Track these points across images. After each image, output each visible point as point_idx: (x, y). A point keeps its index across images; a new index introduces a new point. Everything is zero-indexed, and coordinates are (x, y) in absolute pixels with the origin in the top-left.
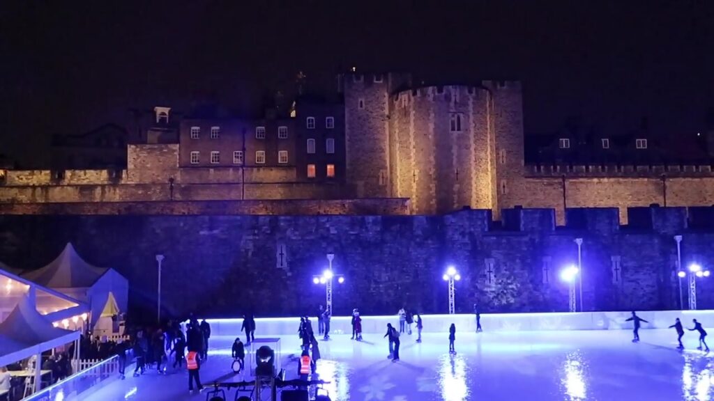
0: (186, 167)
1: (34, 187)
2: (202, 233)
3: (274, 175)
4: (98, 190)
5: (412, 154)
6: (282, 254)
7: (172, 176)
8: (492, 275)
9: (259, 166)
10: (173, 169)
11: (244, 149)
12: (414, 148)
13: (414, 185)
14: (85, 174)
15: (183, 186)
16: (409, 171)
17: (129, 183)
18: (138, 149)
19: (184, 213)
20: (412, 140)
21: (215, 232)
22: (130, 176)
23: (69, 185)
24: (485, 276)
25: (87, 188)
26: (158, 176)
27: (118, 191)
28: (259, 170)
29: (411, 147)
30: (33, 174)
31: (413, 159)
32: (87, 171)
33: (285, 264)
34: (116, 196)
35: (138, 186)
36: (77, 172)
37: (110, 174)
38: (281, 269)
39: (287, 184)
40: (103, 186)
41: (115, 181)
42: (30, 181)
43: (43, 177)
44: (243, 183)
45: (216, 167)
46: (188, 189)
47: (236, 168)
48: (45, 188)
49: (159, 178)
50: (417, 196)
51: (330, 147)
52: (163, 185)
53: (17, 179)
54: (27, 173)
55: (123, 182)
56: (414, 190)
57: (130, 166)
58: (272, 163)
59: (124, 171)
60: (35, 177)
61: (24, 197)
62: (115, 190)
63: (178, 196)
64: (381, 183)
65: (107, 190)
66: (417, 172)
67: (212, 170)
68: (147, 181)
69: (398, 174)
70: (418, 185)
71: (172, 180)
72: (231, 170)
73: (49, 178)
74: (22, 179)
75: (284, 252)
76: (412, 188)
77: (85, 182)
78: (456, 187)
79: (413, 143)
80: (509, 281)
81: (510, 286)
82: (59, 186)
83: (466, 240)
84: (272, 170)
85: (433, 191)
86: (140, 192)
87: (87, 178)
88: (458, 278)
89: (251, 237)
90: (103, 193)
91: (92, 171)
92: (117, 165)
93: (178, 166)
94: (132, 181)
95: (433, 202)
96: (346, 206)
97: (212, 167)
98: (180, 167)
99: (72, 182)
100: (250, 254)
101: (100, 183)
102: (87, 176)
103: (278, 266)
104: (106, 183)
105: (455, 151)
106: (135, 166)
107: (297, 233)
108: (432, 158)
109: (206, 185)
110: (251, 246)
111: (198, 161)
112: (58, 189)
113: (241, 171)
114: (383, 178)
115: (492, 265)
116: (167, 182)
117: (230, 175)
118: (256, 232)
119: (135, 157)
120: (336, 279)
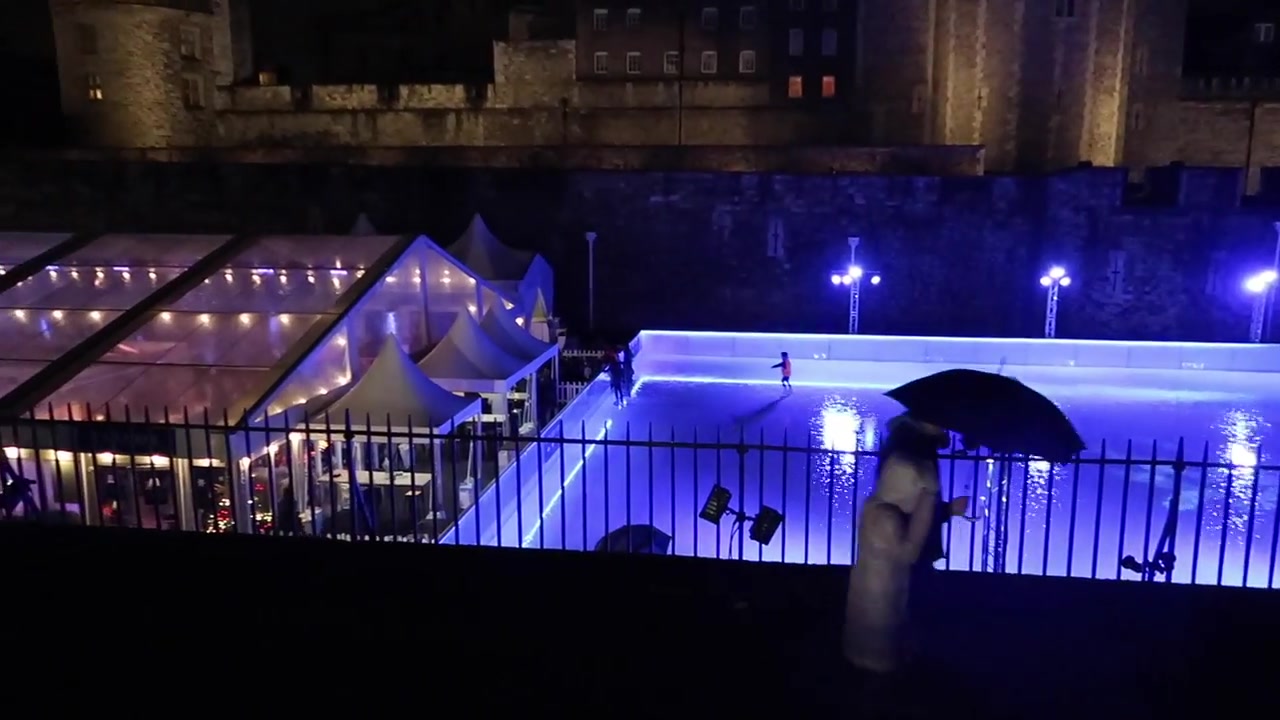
0: (587, 79)
1: (354, 112)
2: (653, 199)
3: (732, 94)
4: (451, 119)
5: (978, 60)
6: (776, 236)
7: (566, 96)
8: (1120, 277)
9: (707, 79)
10: (567, 83)
11: (682, 50)
12: (984, 47)
13: (979, 116)
14: (430, 92)
15: (582, 112)
16: (970, 90)
17: (497, 106)
18: (510, 49)
19: (619, 166)
20: (980, 32)
21: (674, 198)
22: (499, 97)
23: (406, 109)
24: (1107, 279)
25: (433, 117)
26: (543, 95)
27: (481, 120)
28: (706, 84)
29: (978, 46)
30: (350, 91)
31: (979, 69)
32: (433, 86)
33: (781, 252)
35: (511, 112)
36: (417, 87)
37: (467, 91)
38: (774, 258)
39: (753, 110)
40: (458, 112)
41: (476, 101)
42: (347, 102)
43: (365, 95)
44: (681, 108)
45: (636, 80)
46: (591, 117)
47: (668, 81)
48: (371, 113)
49: (546, 99)
50: (981, 135)
51: (830, 44)
52: (550, 110)
53: (328, 99)
54: (342, 88)
55: (488, 105)
56: (977, 125)
57: (499, 78)
58: (728, 73)
59: (490, 87)
60: (354, 95)
61: (341, 129)
62: (476, 118)
63: (576, 129)
64: (915, 108)
65: (464, 117)
66: (985, 92)
67: (629, 86)
68: (526, 104)
69: (950, 94)
70: (984, 114)
71: (565, 102)
72: (661, 87)
73: (375, 96)
74: (335, 99)
75: (780, 231)
76: (974, 119)
77: (430, 104)
78: (1055, 121)
79: (982, 39)
80: (1147, 289)
82: (390, 109)
83: (1082, 219)
84: (728, 85)
85: (1012, 128)
86: (516, 122)
87: (434, 99)
88: (1066, 282)
89: (728, 208)
90: (459, 123)
91: (439, 87)
92: (478, 76)
93: (574, 77)
94: (503, 103)
95: (1010, 146)
97: (628, 81)
98: (579, 79)
99: (412, 104)
100: (726, 233)
101: (454, 107)
102: (434, 94)
103: (770, 253)
104: (462, 106)
105: (1059, 55)
106: (506, 78)
107: (800, 202)
108: (1016, 67)
109: (619, 112)
110: (728, 221)
111: (606, 69)
112: (390, 116)
113: (676, 88)
114: (919, 99)
115: (1121, 263)
116: (557, 105)
117: (660, 94)
118: (736, 199)
119: (507, 62)
120: (867, 278)
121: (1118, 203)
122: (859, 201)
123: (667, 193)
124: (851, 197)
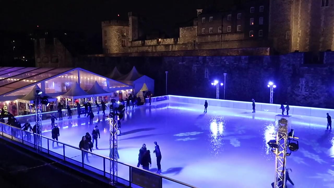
0: (200, 35)
1: (152, 46)
2: (179, 63)
3: (235, 37)
4: (171, 46)
5: (299, 22)
6: (207, 72)
7: (195, 40)
8: (303, 87)
9: (228, 33)
10: (195, 37)
11: (222, 26)
12: (300, 18)
13: (299, 39)
14: (167, 40)
15: (198, 43)
16: (297, 31)
17: (180, 43)
18: (183, 29)
20: (299, 14)
21: (184, 63)
22: (181, 41)
23: (162, 45)
24: (299, 87)
25: (167, 46)
26: (190, 40)
27: (177, 46)
28: (228, 35)
29: (299, 18)
30: (152, 41)
31: (299, 25)
32: (167, 39)
33: (208, 77)
34: (176, 48)
35: (183, 44)
36: (164, 39)
37: (174, 40)
38: (206, 78)
39: (240, 41)
40: (172, 45)
41: (176, 43)
42: (151, 44)
43: (154, 42)
44: (221, 41)
45: (211, 35)
46: (200, 44)
47: (218, 34)
48: (155, 46)
49: (190, 41)
50: (299, 45)
51: (261, 22)
52: (191, 43)
53: (148, 43)
54: (150, 41)
55: (178, 43)
56: (298, 42)
57: (181, 36)
58: (234, 31)
59: (179, 38)
60: (152, 42)
61: (150, 50)
62: (176, 46)
63: (197, 48)
64: (286, 38)
65: (173, 46)
66: (300, 31)
67: (209, 36)
68: (186, 42)
69: (293, 33)
70: (300, 38)
71: (195, 41)
72: (217, 36)
73: (156, 42)
74: (149, 43)
75: (208, 72)
76: (297, 40)
77: (167, 43)
78: (322, 39)
79: (300, 16)
80: (313, 91)
81: (314, 93)
82: (159, 45)
84: (233, 35)
85: (308, 42)
86: (184, 47)
87: (167, 42)
88: (275, 86)
89: (196, 65)
90: (172, 47)
91: (169, 39)
92: (176, 36)
93: (197, 35)
94: (181, 42)
95: (307, 48)
96: (239, 51)
97: (209, 35)
98: (197, 36)
99: (163, 44)
100: (195, 72)
101: (171, 43)
102: (167, 41)
103: (205, 77)
104: (173, 43)
105: (323, 18)
106: (182, 36)
107: (213, 64)
108: (309, 23)
109: (207, 43)
110: (196, 69)
111: (205, 32)
112: (159, 46)
113: (220, 36)
114: (288, 35)
115: (304, 82)
116: (193, 42)
117: (216, 38)
118: (198, 63)
119: (182, 32)
120: (219, 84)
121: (302, 63)
122: (227, 63)
123: (183, 62)
124: (225, 62)
